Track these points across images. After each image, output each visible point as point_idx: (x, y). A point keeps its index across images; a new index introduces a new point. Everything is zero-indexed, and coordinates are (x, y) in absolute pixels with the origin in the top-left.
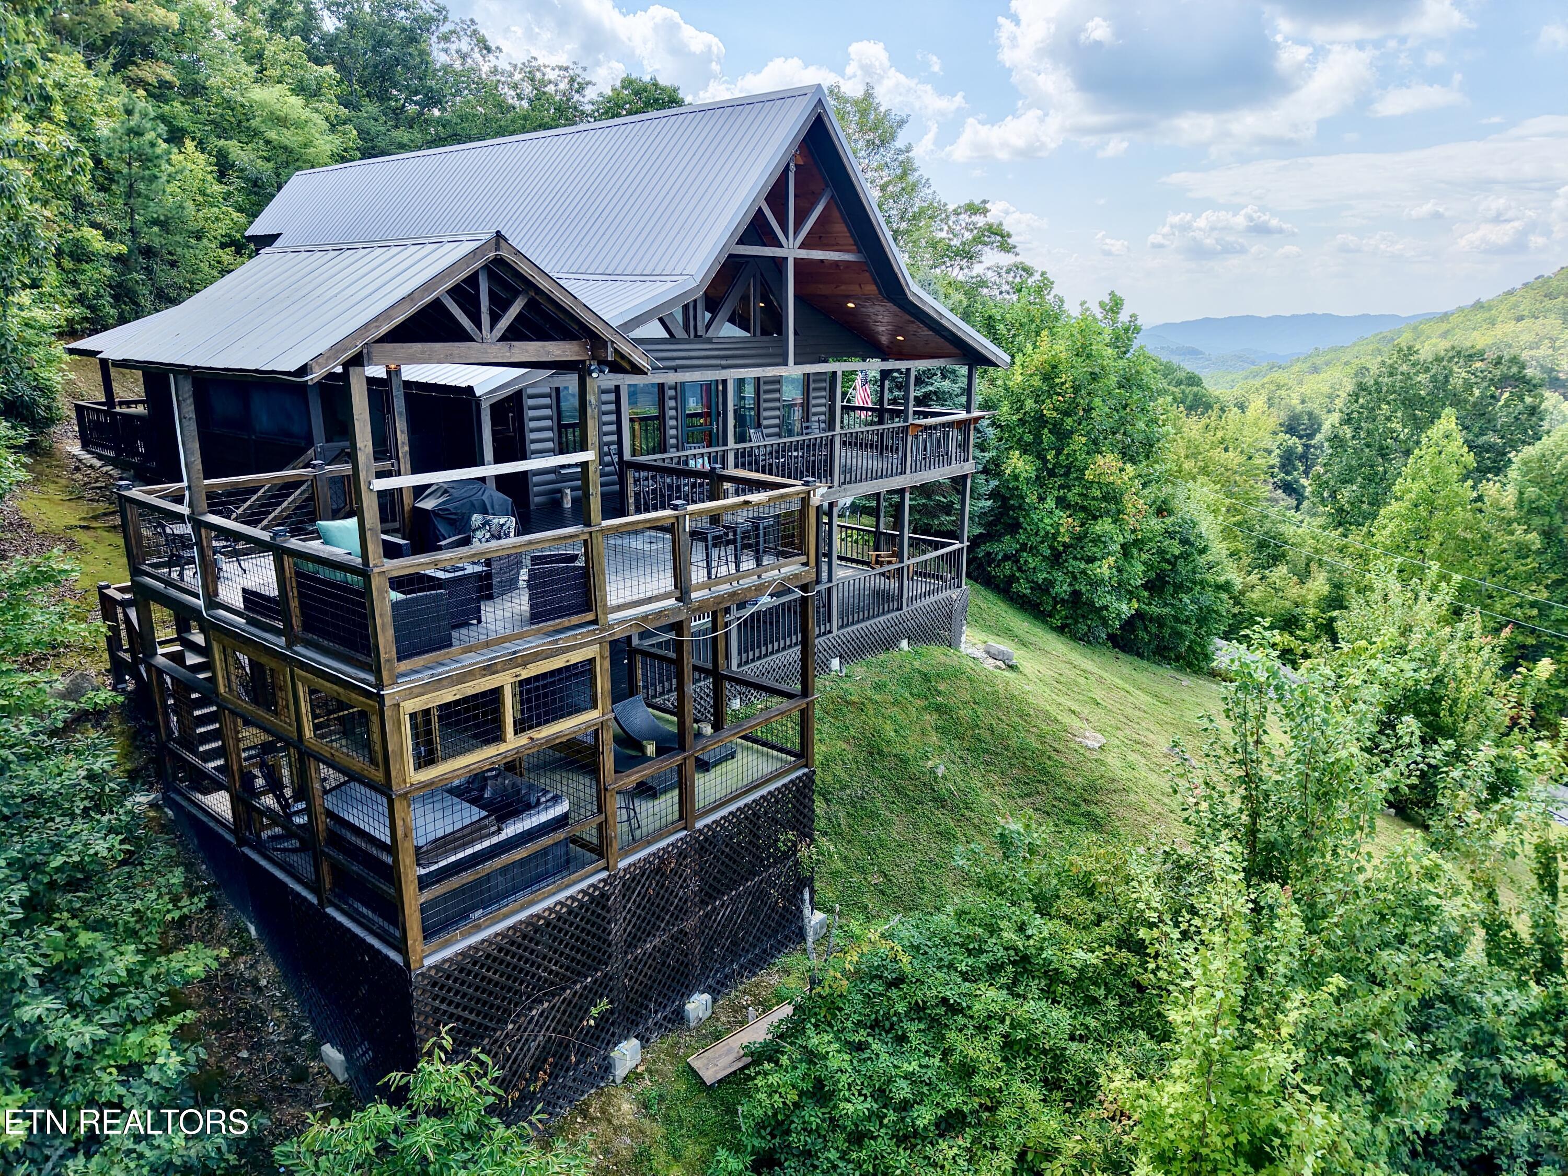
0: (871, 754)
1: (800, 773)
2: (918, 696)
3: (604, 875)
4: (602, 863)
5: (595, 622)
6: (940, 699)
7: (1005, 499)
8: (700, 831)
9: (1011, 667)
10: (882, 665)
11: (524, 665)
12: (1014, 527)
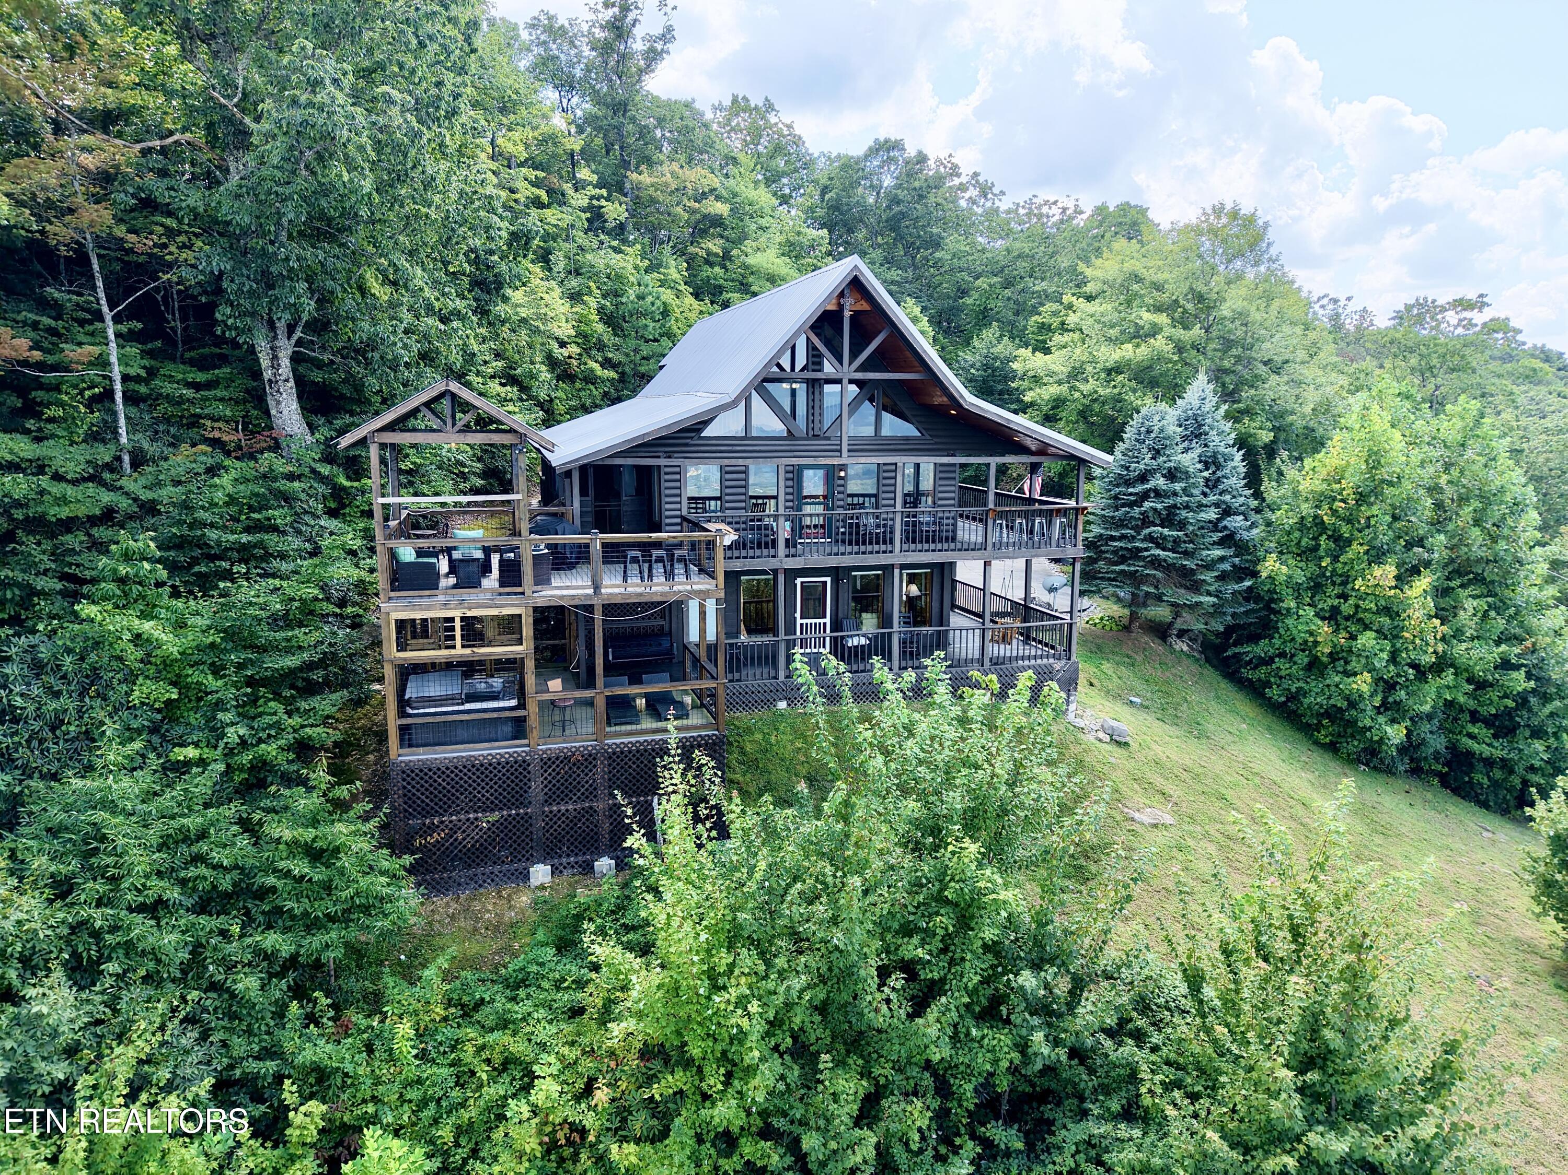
1: (709, 732)
3: (527, 749)
4: (525, 741)
5: (523, 593)
7: (1266, 602)
8: (609, 746)
9: (1118, 743)
11: (470, 609)
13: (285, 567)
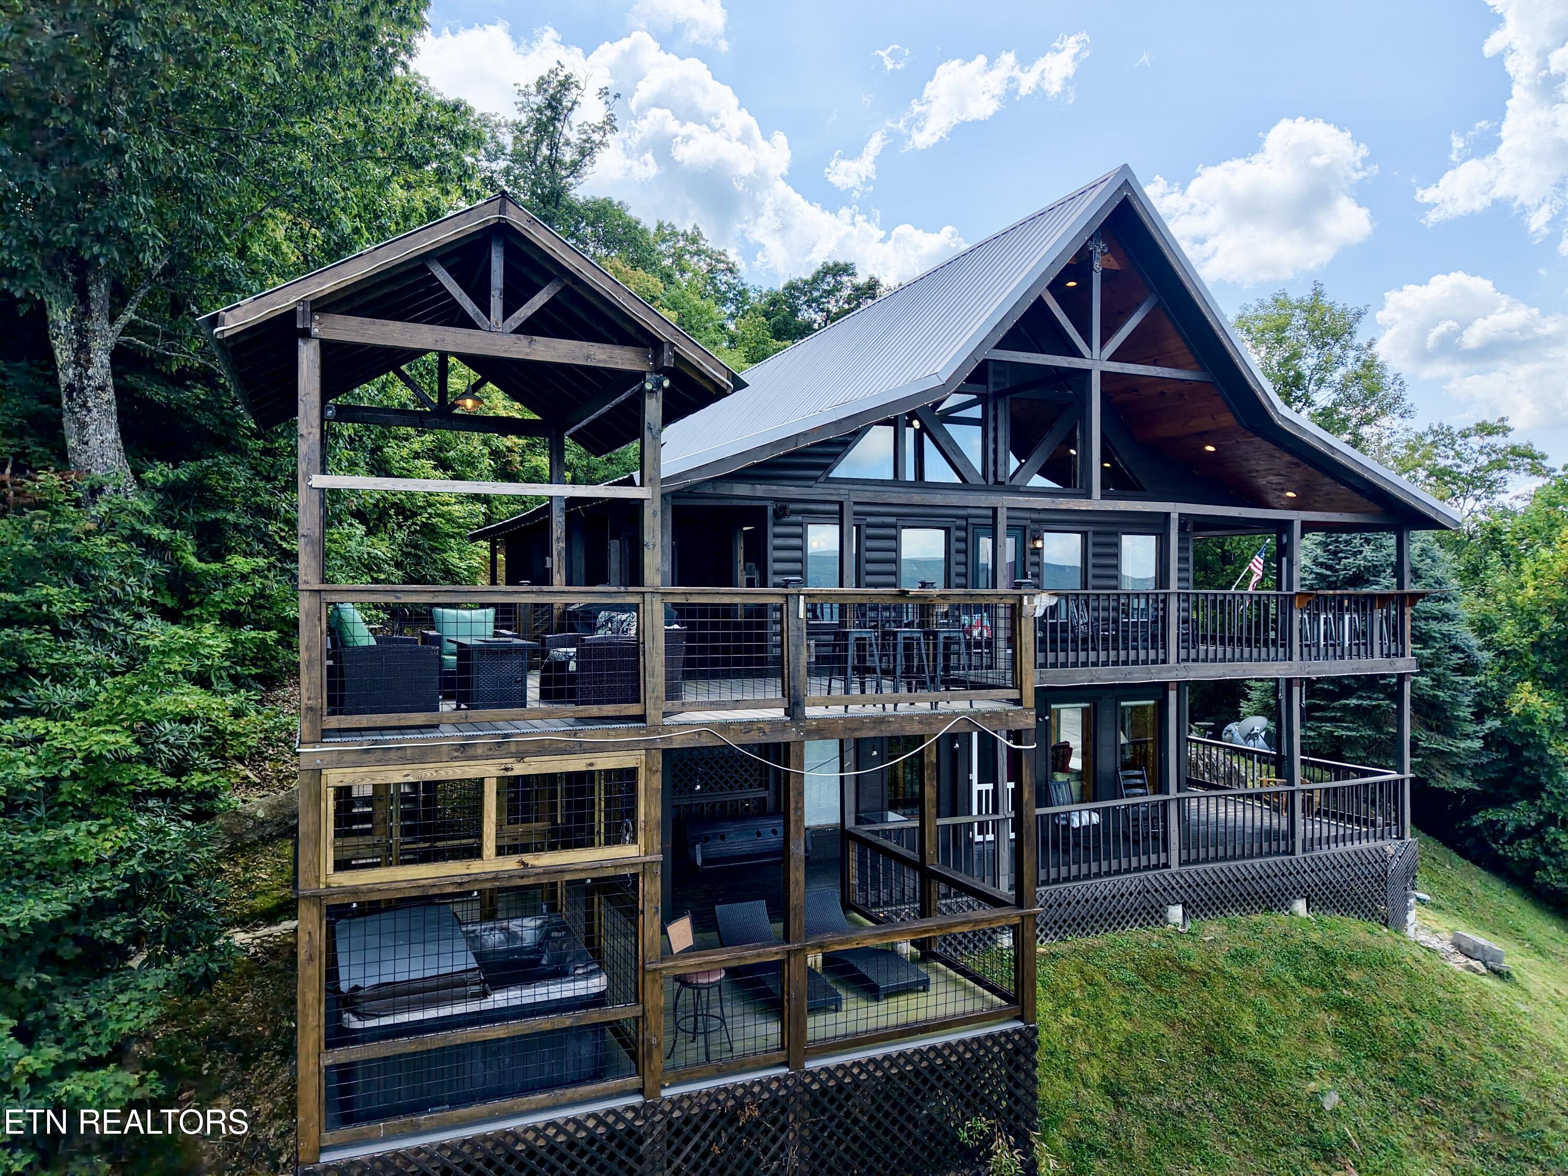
0: (1209, 1051)
1: (1009, 1026)
2: (1310, 982)
3: (636, 1100)
4: (633, 1081)
5: (642, 718)
6: (1347, 993)
7: (1515, 751)
8: (813, 1075)
9: (1501, 975)
10: (1256, 929)
11: (520, 757)
12: (1532, 791)
13: (62, 694)
